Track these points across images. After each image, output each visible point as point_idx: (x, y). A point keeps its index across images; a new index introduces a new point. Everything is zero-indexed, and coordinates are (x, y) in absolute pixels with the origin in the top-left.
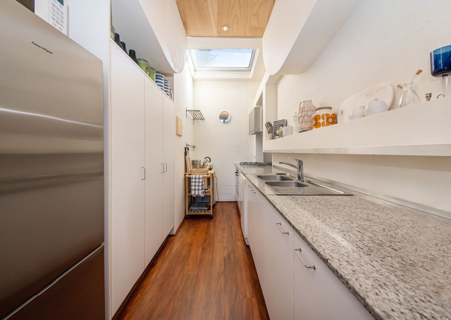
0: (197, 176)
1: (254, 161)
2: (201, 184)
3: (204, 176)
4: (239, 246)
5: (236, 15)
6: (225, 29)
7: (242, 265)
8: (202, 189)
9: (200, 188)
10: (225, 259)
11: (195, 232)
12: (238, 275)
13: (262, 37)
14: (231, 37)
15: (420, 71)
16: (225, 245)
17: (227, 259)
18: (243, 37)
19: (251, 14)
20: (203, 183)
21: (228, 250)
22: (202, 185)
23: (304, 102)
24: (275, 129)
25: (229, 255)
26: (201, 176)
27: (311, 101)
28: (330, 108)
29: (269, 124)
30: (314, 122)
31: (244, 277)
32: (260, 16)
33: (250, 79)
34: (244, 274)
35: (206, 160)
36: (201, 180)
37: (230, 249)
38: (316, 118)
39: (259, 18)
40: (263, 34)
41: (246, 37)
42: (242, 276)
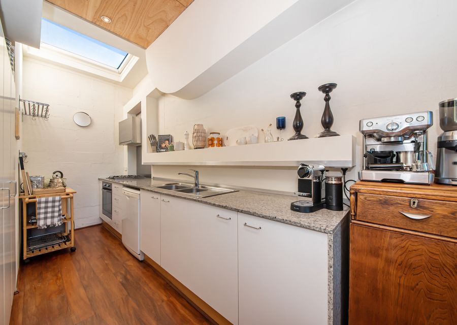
0: (50, 199)
1: (126, 174)
2: (57, 209)
3: (62, 197)
4: (131, 265)
5: (125, 15)
6: (106, 20)
7: (145, 279)
8: (59, 215)
9: (56, 214)
10: (122, 284)
11: (56, 275)
12: (146, 289)
13: (145, 49)
14: (109, 31)
15: (271, 125)
16: (113, 271)
17: (124, 282)
18: (124, 38)
19: (142, 24)
20: (61, 207)
21: (121, 274)
22: (60, 210)
23: (198, 125)
24: (161, 143)
25: (125, 278)
26: (57, 198)
27: (202, 125)
28: (219, 134)
29: (152, 137)
30: (210, 142)
31: (153, 288)
32: (150, 30)
33: (119, 82)
34: (150, 285)
35: (55, 175)
36: (57, 204)
37: (123, 273)
38: (212, 140)
39: (148, 31)
40: (148, 47)
41: (128, 40)
42: (150, 288)
